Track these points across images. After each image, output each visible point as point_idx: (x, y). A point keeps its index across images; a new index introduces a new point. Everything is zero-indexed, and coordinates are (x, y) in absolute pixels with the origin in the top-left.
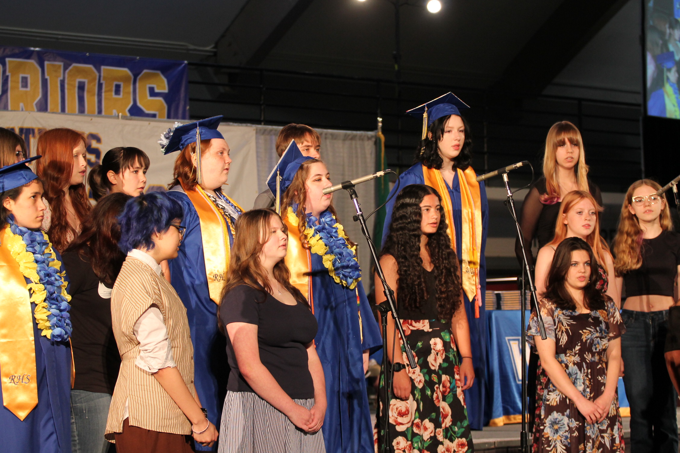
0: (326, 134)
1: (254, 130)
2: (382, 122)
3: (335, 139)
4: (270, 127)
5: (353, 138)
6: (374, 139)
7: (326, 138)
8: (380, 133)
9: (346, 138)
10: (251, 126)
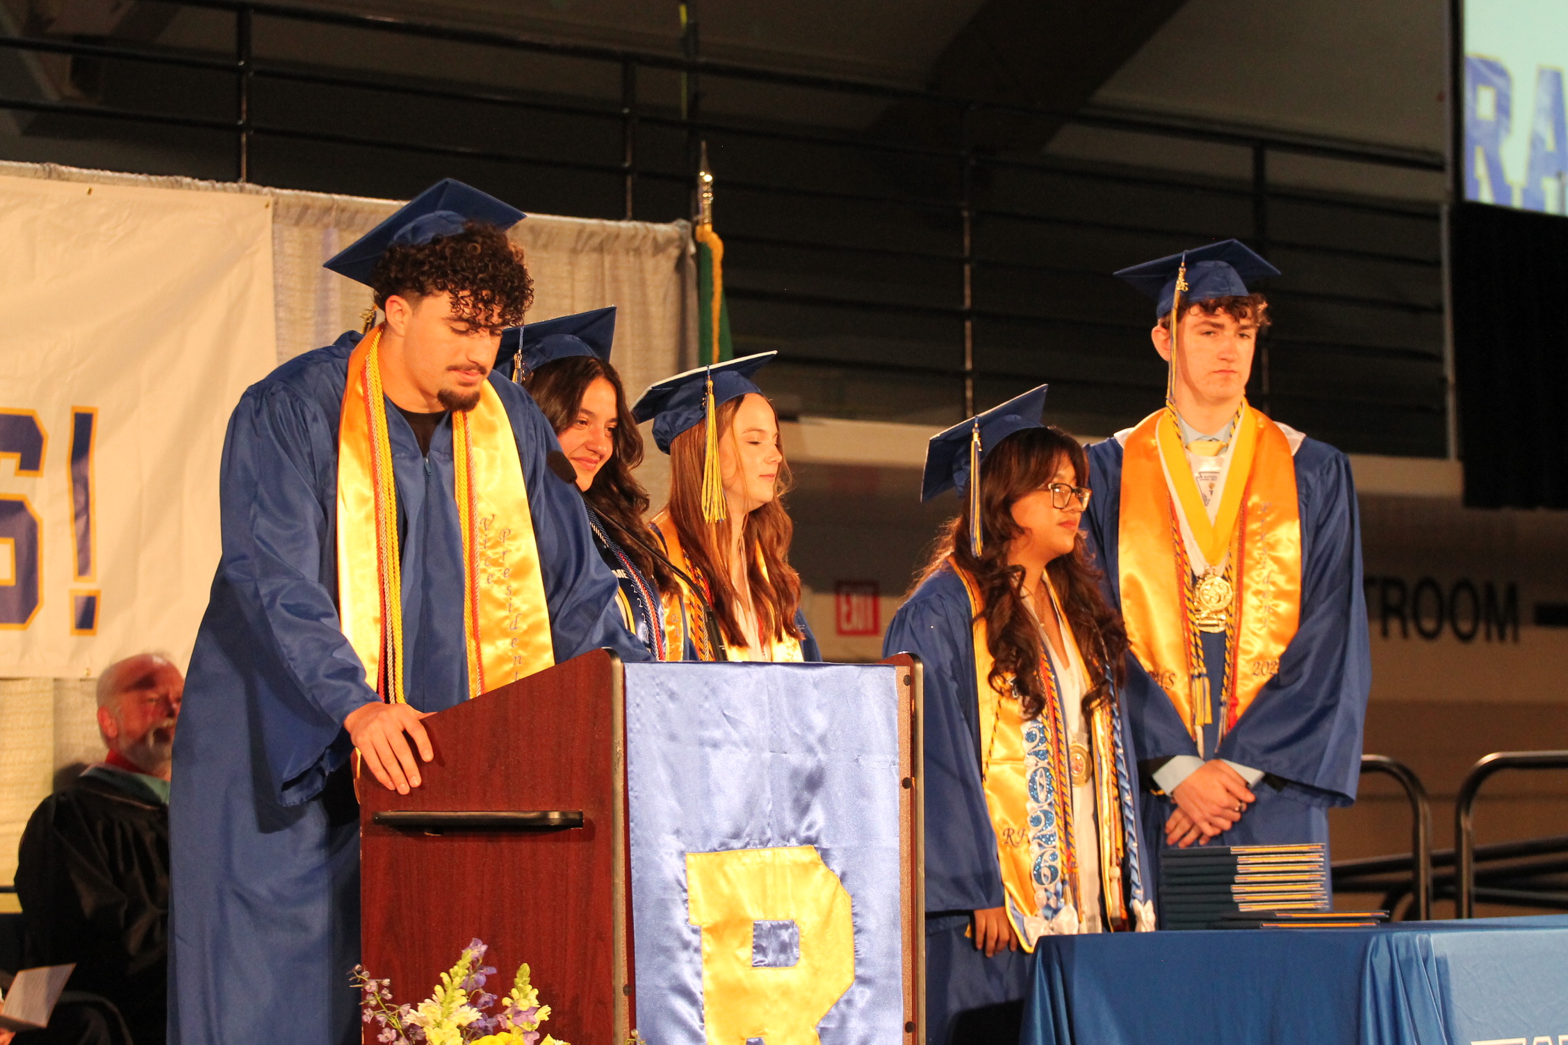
1: (267, 206)
5: (605, 245)
6: (674, 252)
8: (708, 228)
9: (581, 244)
10: (258, 193)
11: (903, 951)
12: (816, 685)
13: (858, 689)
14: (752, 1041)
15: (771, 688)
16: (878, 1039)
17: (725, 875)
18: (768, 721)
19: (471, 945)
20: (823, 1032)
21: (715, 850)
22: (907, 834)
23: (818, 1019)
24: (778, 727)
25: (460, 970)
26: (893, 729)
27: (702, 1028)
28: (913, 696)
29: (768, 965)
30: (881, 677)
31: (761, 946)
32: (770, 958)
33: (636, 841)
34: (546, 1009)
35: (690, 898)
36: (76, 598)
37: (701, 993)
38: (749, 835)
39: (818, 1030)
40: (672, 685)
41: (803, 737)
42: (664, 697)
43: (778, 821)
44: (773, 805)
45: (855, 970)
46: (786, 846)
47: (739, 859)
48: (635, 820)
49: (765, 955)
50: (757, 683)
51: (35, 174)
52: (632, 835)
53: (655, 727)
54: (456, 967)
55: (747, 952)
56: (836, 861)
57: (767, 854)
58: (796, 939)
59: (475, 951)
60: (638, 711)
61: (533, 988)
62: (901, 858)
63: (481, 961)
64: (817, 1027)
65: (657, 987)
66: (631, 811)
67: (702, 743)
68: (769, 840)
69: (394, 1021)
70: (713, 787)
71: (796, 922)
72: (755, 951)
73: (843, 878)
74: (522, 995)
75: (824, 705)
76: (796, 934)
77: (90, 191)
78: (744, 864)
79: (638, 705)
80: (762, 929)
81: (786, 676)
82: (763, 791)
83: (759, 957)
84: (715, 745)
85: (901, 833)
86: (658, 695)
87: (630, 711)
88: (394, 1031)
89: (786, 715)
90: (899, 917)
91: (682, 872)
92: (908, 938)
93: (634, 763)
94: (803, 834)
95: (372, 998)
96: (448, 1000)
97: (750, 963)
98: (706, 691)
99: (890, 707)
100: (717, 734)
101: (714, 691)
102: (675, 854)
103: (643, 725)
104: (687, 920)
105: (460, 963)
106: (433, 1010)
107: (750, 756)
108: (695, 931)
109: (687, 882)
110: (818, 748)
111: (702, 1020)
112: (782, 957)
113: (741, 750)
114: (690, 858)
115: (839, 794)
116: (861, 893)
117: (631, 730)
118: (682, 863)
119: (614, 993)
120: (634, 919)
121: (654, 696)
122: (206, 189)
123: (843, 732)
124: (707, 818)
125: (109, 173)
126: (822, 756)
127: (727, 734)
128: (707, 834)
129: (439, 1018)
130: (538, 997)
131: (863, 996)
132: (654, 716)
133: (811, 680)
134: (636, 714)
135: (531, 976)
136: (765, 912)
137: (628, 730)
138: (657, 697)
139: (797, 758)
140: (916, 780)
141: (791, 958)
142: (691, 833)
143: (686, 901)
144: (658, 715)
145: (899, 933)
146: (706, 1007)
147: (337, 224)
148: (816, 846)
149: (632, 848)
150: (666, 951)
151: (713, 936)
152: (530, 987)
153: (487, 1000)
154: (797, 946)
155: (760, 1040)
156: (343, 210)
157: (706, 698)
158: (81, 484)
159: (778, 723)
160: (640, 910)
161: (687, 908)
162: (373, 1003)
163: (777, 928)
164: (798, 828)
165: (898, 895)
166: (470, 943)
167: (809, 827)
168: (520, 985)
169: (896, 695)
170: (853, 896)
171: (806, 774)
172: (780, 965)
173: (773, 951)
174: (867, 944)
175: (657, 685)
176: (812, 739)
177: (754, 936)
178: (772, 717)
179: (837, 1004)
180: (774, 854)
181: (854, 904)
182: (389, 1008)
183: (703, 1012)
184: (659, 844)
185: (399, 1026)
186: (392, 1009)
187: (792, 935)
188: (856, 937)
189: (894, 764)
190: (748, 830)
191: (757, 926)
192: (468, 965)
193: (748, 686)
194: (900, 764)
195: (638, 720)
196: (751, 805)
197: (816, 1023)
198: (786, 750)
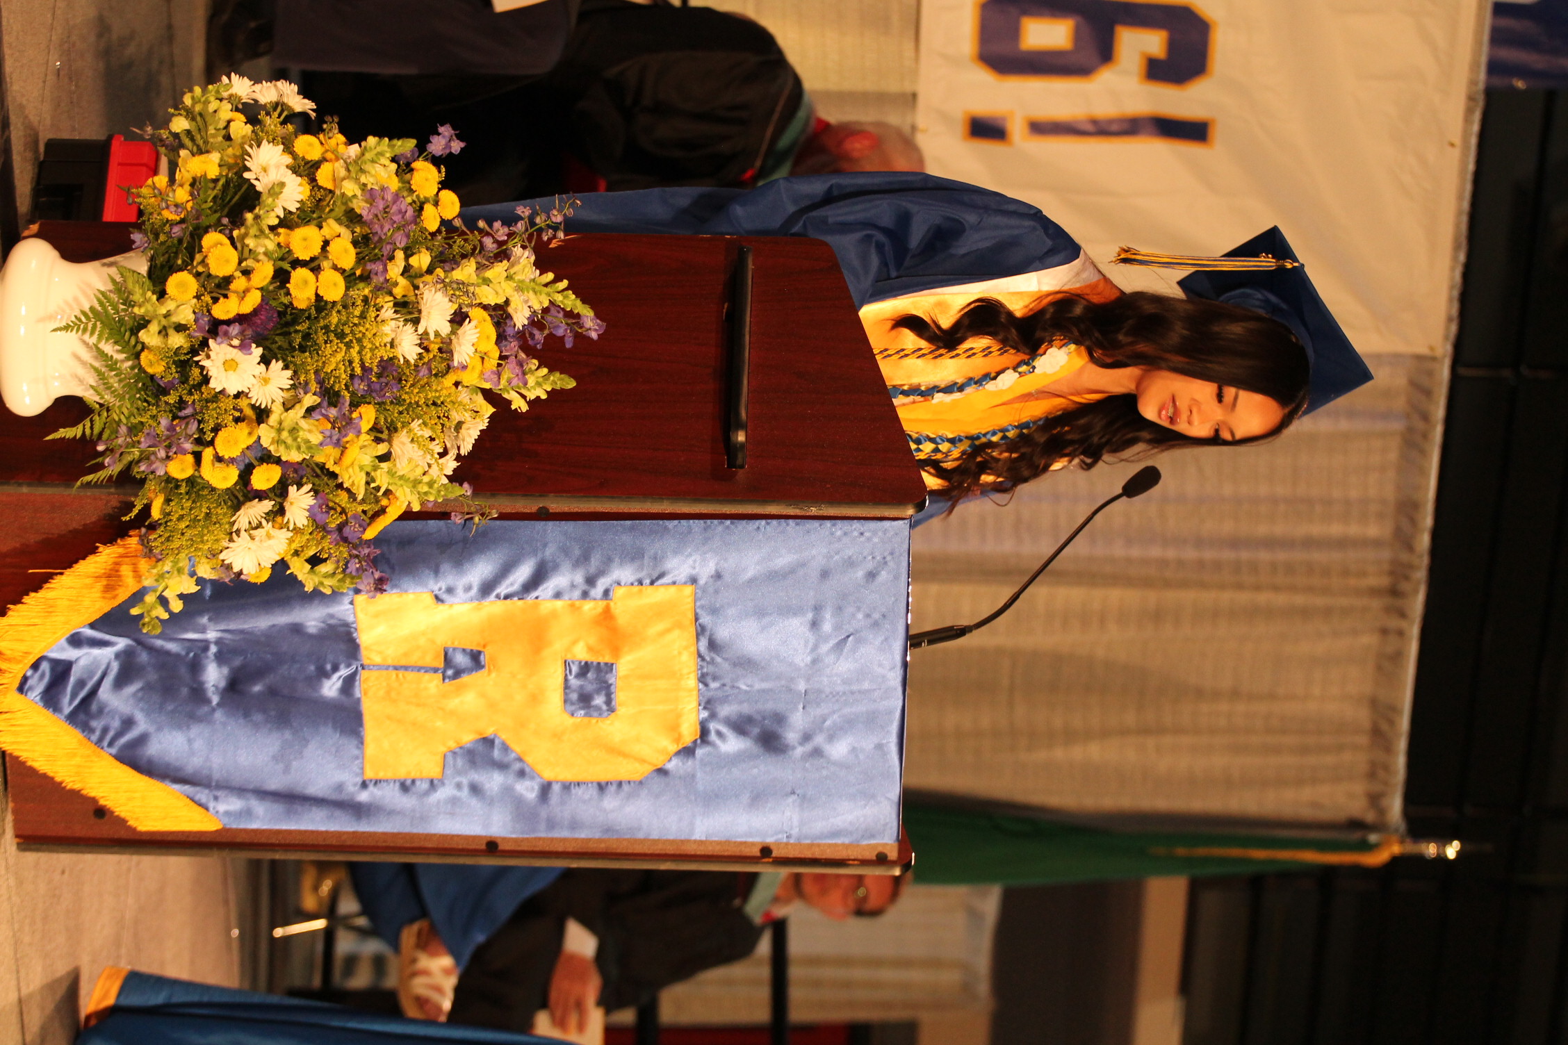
0: (1401, 633)
1: (1432, 348)
2: (1441, 860)
3: (1379, 668)
4: (1439, 412)
5: (1380, 737)
6: (1370, 817)
7: (1384, 632)
8: (1396, 849)
9: (1381, 710)
10: (1446, 338)
11: (576, 840)
12: (879, 747)
13: (873, 797)
14: (482, 657)
15: (876, 694)
16: (479, 805)
17: (668, 631)
18: (840, 688)
19: (598, 321)
20: (488, 742)
21: (697, 619)
22: (709, 850)
23: (504, 736)
24: (834, 699)
25: (571, 301)
26: (827, 837)
27: (498, 597)
28: (864, 863)
29: (566, 680)
30: (886, 824)
31: (588, 672)
32: (574, 682)
33: (710, 526)
34: (524, 408)
35: (643, 588)
36: (1004, 119)
37: (537, 598)
38: (713, 659)
39: (492, 737)
40: (884, 576)
41: (821, 730)
42: (870, 565)
43: (727, 696)
44: (746, 692)
45: (557, 782)
46: (700, 705)
47: (686, 648)
48: (733, 527)
49: (578, 676)
50: (884, 677)
51: (1473, 83)
52: (716, 522)
53: (837, 553)
54: (574, 296)
55: (581, 653)
56: (680, 764)
57: (692, 682)
58: (595, 714)
59: (592, 325)
60: (856, 534)
61: (547, 392)
62: (682, 841)
63: (580, 331)
64: (495, 735)
65: (545, 545)
66: (745, 522)
67: (818, 609)
68: (706, 685)
69: (516, 241)
70: (766, 620)
71: (613, 714)
72: (583, 663)
73: (661, 772)
74: (540, 380)
75: (857, 756)
76: (600, 715)
77: (1452, 145)
78: (680, 653)
79: (862, 534)
80: (607, 673)
81: (890, 712)
82: (762, 680)
83: (575, 669)
84: (815, 624)
85: (711, 842)
86: (873, 558)
87: (856, 524)
88: (506, 238)
89: (847, 710)
90: (615, 837)
91: (674, 579)
92: (593, 847)
93: (798, 527)
94: (713, 726)
95: (543, 219)
96: (537, 288)
97: (569, 657)
98: (876, 616)
99: (851, 833)
100: (827, 627)
101: (876, 624)
102: (694, 572)
103: (839, 539)
104: (619, 584)
105: (578, 302)
106: (527, 270)
107: (802, 665)
108: (606, 593)
109: (662, 585)
110: (809, 747)
111: (506, 597)
112: (574, 696)
113: (809, 654)
114: (689, 590)
115: (755, 771)
116: (644, 792)
117: (834, 525)
118: (683, 580)
119: (540, 496)
120: (622, 522)
121: (872, 553)
122: (1452, 278)
123: (827, 777)
124: (731, 612)
125: (1471, 167)
126: (799, 751)
127: (826, 639)
128: (714, 611)
129: (517, 278)
130: (538, 397)
131: (528, 790)
132: (849, 552)
133: (884, 741)
134: (852, 532)
135: (562, 389)
136: (626, 677)
137: (834, 521)
138: (870, 557)
139: (798, 721)
140: (768, 863)
141: (573, 708)
142: (717, 592)
143: (640, 583)
144: (850, 558)
145: (597, 835)
146: (521, 602)
147: (1410, 430)
148: (699, 741)
149: (702, 522)
150: (584, 558)
151: (600, 614)
152: (549, 389)
153: (537, 337)
154: (586, 715)
155: (483, 667)
156: (1425, 436)
157: (868, 616)
158: (1131, 127)
159: (837, 701)
160: (632, 529)
161: (632, 584)
162: (538, 220)
163: (607, 690)
164: (719, 721)
165: (641, 835)
166: (600, 320)
167: (719, 734)
168: (552, 378)
169: (865, 842)
170: (641, 783)
171: (780, 730)
172: (566, 694)
173: (581, 687)
174: (587, 797)
175: (884, 558)
176: (819, 740)
177: (599, 663)
178: (844, 693)
179: (520, 759)
180: (690, 690)
181: (632, 784)
182: (531, 236)
183: (516, 598)
184: (705, 553)
185: (510, 245)
186: (530, 238)
187: (598, 708)
188: (595, 784)
189: (787, 837)
190: (719, 660)
191: (610, 667)
192: (576, 312)
193: (880, 665)
194: (787, 844)
195: (845, 534)
196: (746, 664)
197: (499, 734)
198: (807, 708)
